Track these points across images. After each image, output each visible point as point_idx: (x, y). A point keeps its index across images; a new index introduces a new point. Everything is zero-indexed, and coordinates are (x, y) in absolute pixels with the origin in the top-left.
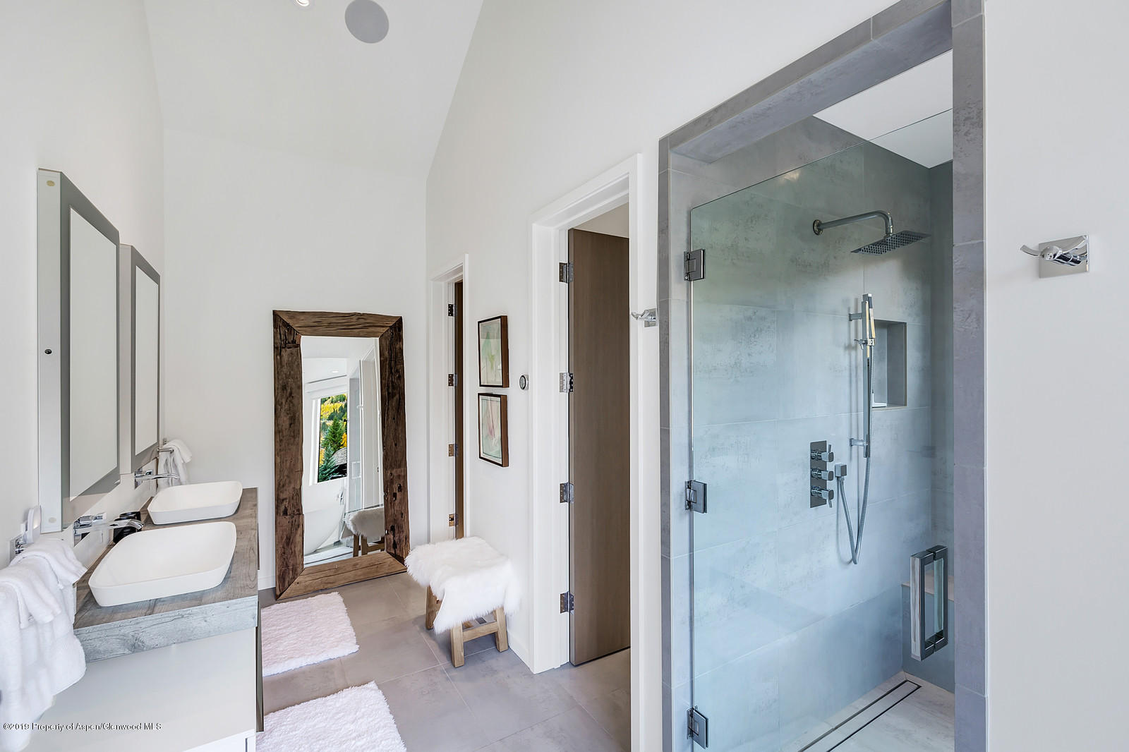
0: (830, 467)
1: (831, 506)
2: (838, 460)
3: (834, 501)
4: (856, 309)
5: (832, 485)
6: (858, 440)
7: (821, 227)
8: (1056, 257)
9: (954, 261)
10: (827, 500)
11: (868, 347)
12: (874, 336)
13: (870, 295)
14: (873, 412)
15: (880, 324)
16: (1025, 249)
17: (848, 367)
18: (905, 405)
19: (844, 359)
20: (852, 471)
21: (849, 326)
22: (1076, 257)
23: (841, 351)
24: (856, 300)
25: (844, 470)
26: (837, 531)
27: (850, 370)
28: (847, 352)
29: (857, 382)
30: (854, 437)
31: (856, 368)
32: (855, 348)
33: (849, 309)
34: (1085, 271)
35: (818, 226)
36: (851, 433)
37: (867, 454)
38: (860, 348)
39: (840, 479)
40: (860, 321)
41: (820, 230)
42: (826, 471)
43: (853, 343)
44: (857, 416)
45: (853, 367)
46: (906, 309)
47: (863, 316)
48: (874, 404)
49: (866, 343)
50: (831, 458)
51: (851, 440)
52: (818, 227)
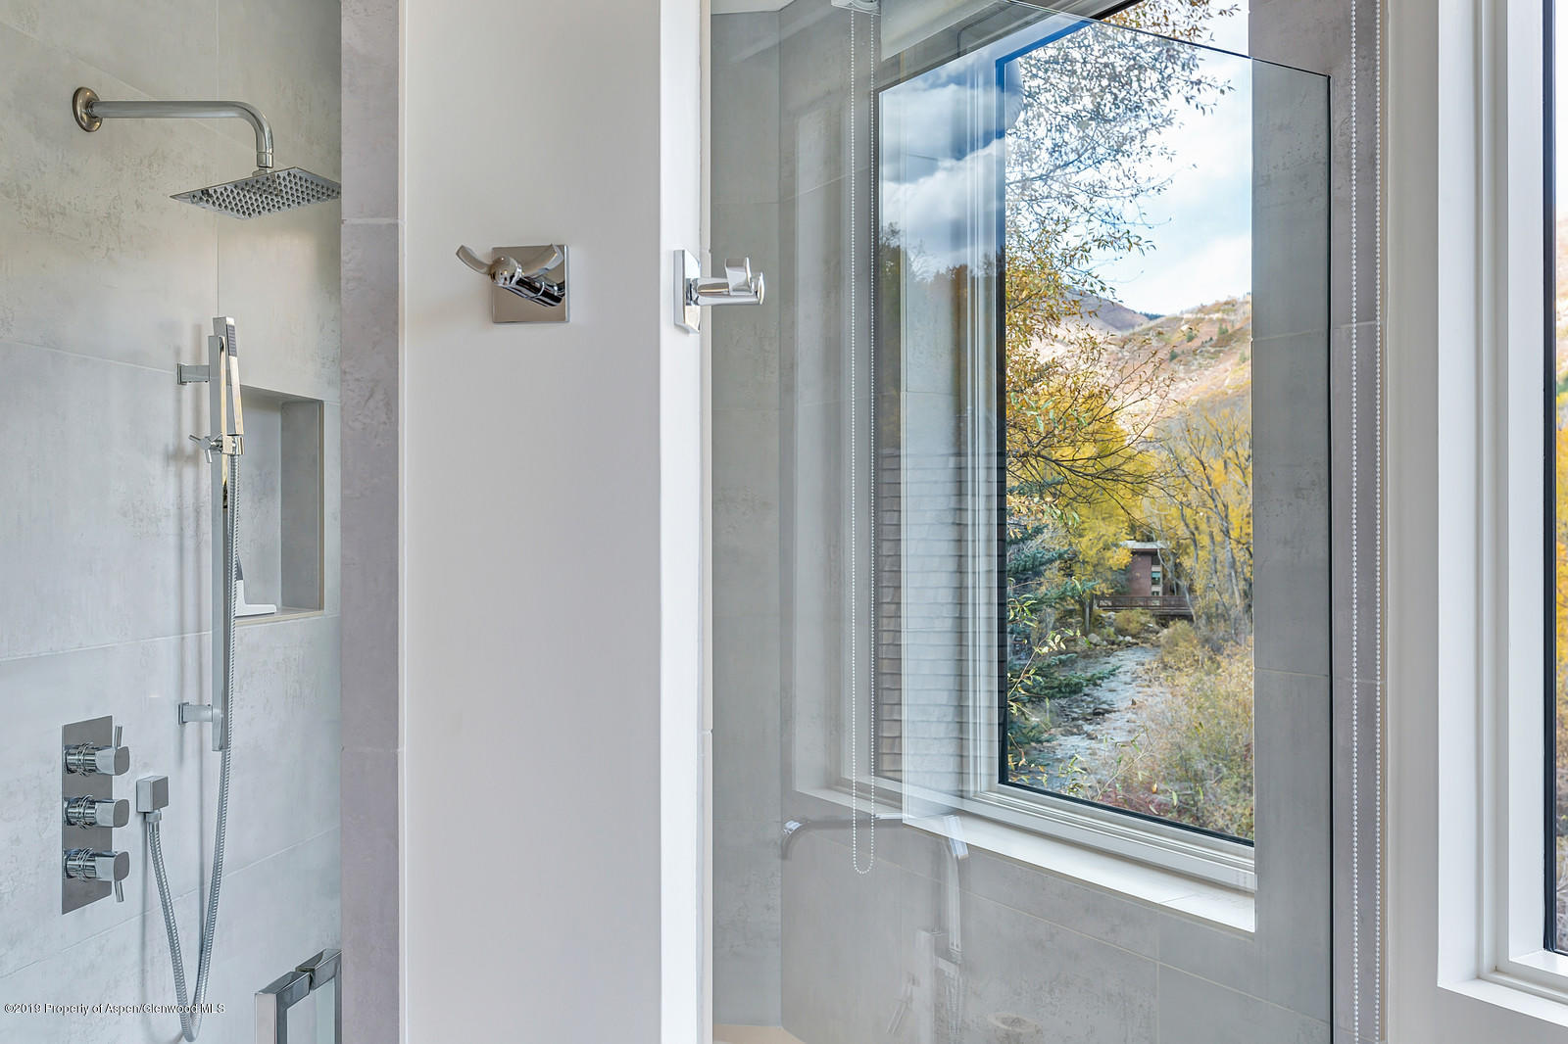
0: (123, 788)
1: (121, 898)
2: (146, 766)
3: (132, 884)
4: (198, 355)
5: (127, 839)
6: (200, 706)
7: (96, 111)
8: (514, 280)
9: (343, 258)
10: (113, 883)
11: (225, 459)
12: (240, 430)
13: (230, 321)
14: (238, 631)
15: (259, 400)
16: (464, 253)
17: (173, 511)
18: (321, 607)
19: (164, 489)
20: (184, 793)
21: (179, 401)
22: (552, 287)
23: (156, 466)
24: (198, 329)
25: (160, 792)
26: (143, 961)
27: (181, 518)
28: (172, 469)
29: (198, 550)
30: (191, 697)
31: (198, 512)
32: (194, 459)
33: (178, 352)
34: (562, 318)
35: (89, 105)
36: (181, 688)
37: (224, 746)
38: (206, 458)
39: (151, 818)
40: (206, 387)
41: (93, 118)
42: (109, 800)
43: (189, 446)
44: (200, 640)
45: (189, 511)
46: (323, 365)
47: (211, 373)
48: (240, 607)
49: (218, 447)
50: (122, 762)
51: (181, 707)
52: (89, 111)
